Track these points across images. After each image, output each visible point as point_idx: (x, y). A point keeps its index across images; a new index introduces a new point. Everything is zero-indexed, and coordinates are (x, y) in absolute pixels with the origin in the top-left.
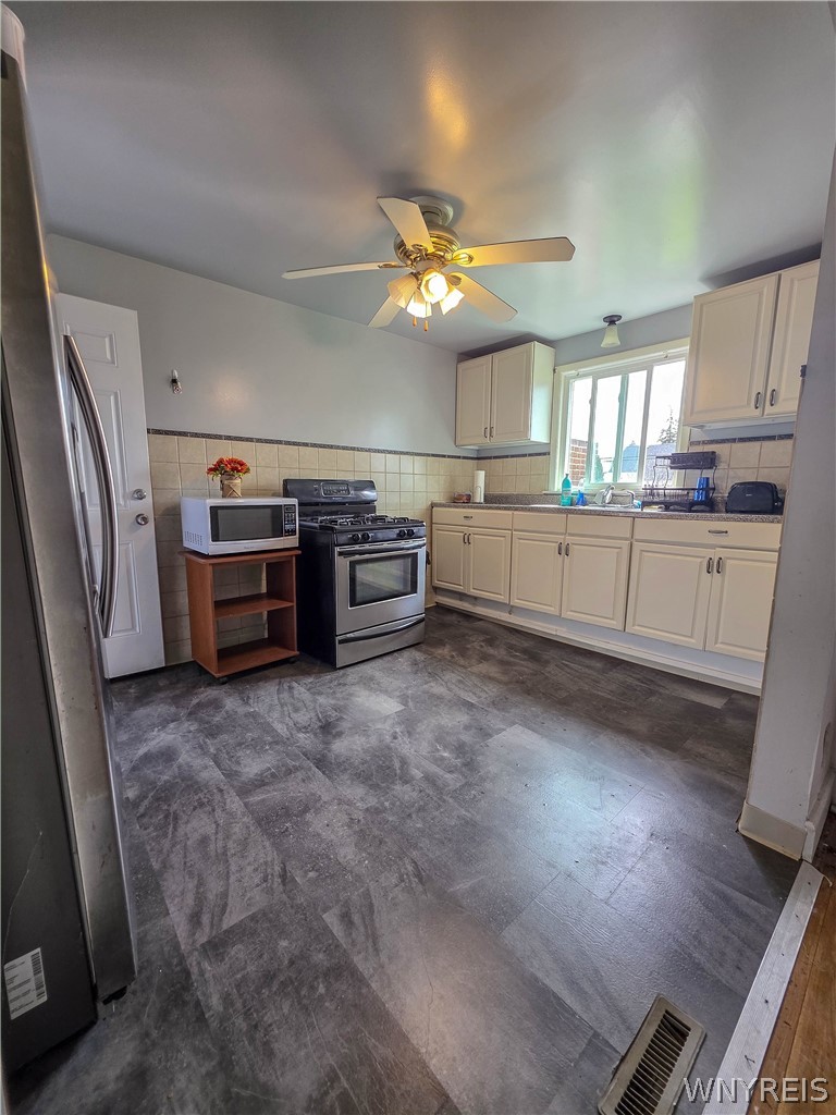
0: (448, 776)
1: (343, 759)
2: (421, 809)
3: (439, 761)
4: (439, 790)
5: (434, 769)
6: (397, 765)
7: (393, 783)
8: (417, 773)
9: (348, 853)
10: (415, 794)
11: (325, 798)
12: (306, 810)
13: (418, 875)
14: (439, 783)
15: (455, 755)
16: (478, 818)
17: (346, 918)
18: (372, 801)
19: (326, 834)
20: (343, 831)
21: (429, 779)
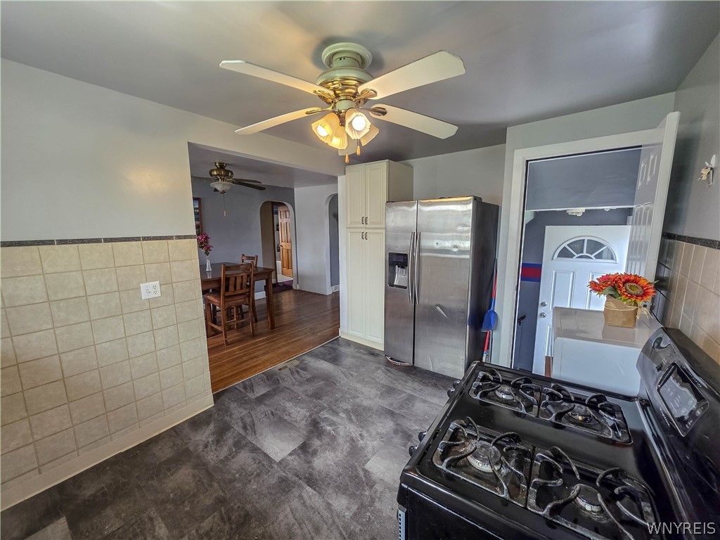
0: (327, 416)
1: (382, 416)
2: (337, 400)
3: (332, 424)
4: (331, 409)
5: (334, 419)
6: (353, 417)
7: (352, 409)
8: (342, 415)
9: (359, 386)
10: (341, 405)
11: (377, 399)
12: (382, 394)
13: (334, 383)
14: (331, 412)
15: (324, 428)
16: (315, 400)
17: (352, 375)
18: (358, 400)
19: (369, 389)
20: (363, 391)
21: (336, 413)
